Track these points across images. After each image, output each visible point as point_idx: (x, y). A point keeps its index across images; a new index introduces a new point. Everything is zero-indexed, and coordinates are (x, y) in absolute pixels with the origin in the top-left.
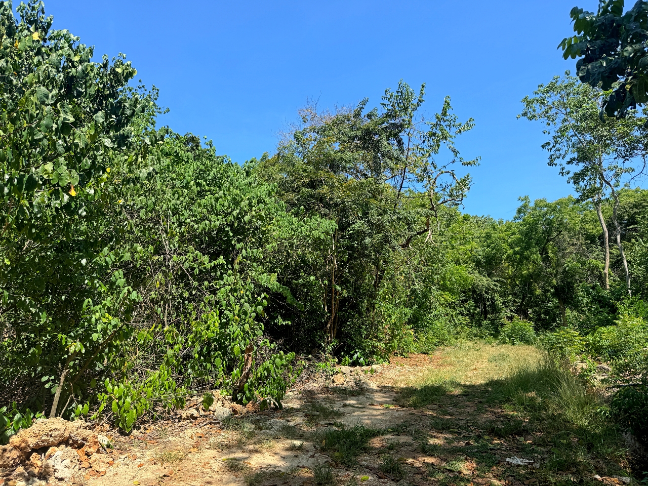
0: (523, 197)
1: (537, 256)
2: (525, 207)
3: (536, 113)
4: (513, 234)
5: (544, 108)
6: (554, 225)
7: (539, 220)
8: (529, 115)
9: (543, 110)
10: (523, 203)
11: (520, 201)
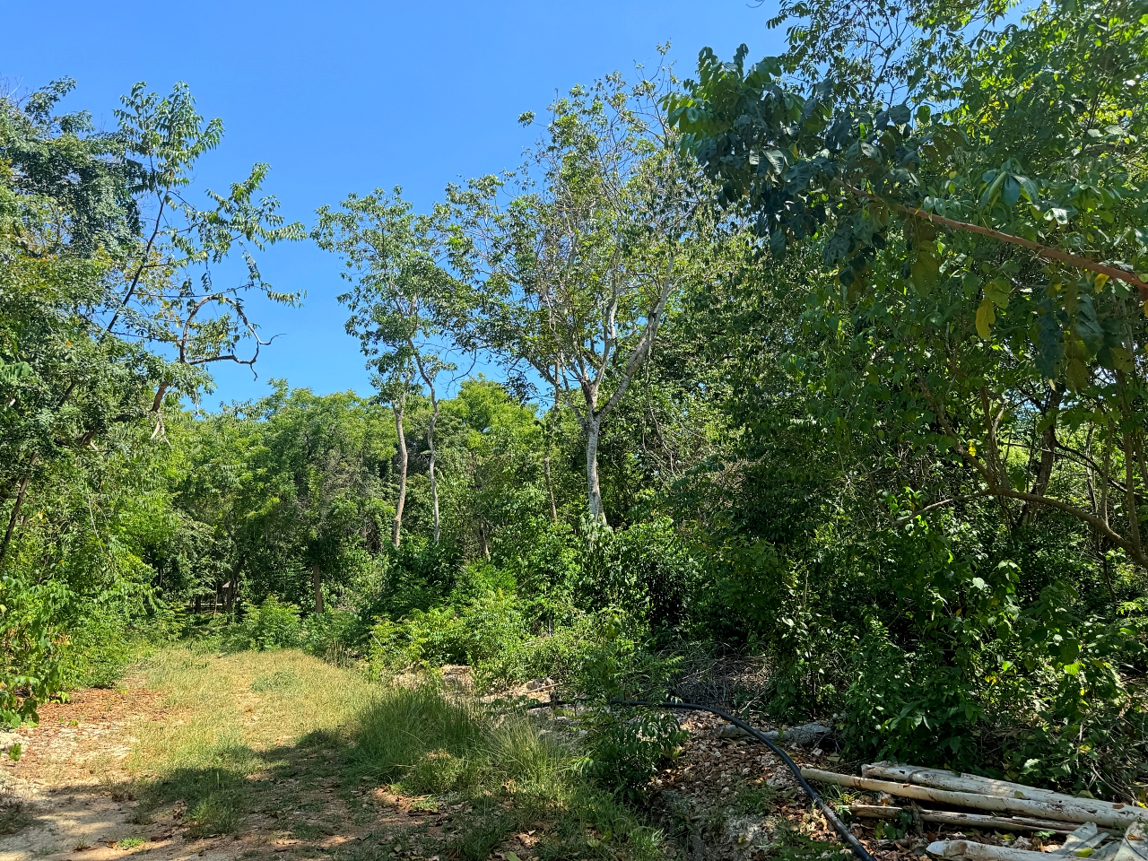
0: (277, 381)
1: (290, 487)
2: (278, 398)
3: (333, 240)
4: (253, 443)
5: (348, 236)
6: (324, 436)
7: (300, 424)
8: (322, 239)
9: (346, 238)
10: (277, 389)
11: (272, 386)
